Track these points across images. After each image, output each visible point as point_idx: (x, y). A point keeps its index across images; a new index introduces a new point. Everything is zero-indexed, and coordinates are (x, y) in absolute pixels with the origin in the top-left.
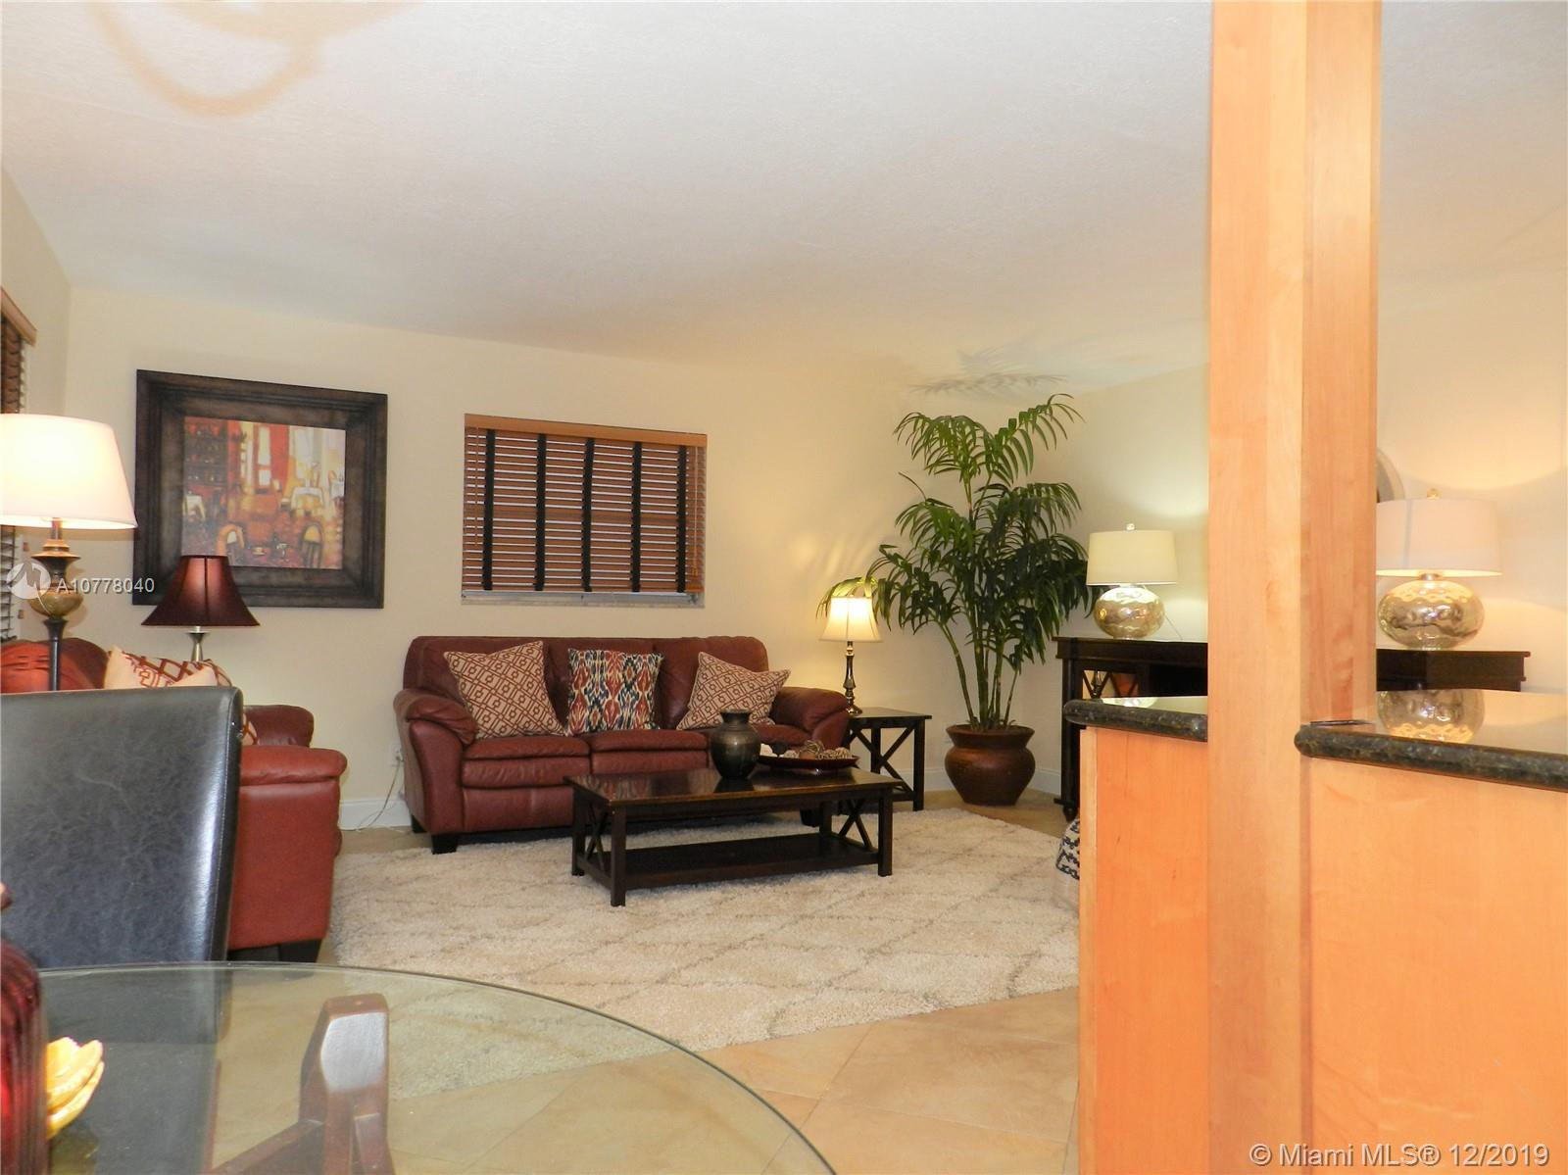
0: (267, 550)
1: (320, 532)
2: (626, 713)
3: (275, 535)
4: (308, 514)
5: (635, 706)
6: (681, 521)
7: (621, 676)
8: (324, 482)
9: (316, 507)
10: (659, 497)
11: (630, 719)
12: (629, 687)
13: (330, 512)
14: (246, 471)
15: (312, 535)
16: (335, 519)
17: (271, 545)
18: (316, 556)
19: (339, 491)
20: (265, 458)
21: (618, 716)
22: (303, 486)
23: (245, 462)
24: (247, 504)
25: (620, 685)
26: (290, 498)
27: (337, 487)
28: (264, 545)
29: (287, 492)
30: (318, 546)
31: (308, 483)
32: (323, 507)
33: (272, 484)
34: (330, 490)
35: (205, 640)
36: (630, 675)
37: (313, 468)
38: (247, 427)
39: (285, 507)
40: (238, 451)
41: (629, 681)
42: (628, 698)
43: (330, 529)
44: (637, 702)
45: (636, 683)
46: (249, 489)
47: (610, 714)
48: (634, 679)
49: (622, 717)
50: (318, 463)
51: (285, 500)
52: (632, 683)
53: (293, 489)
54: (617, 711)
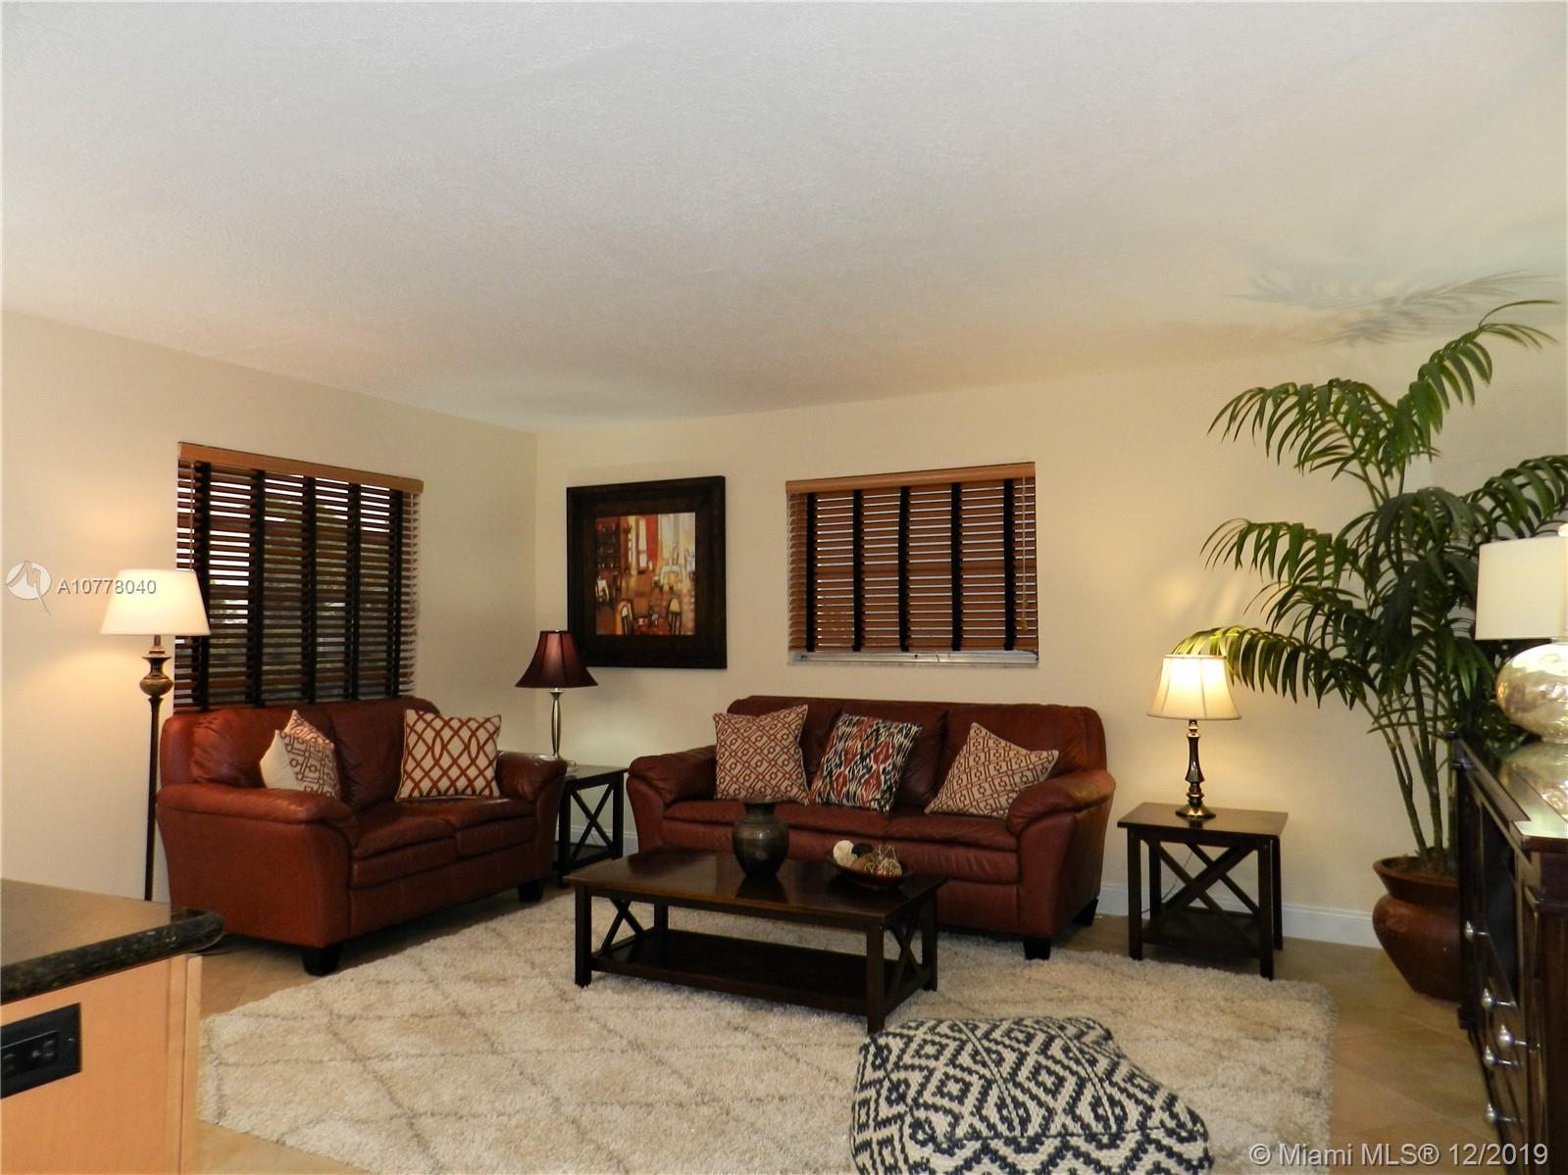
0: (647, 621)
1: (680, 603)
2: (852, 787)
3: (651, 608)
4: (671, 588)
5: (863, 781)
6: (1010, 567)
7: (859, 746)
8: (682, 560)
9: (676, 582)
10: (983, 543)
11: (855, 793)
12: (863, 759)
13: (686, 586)
14: (632, 558)
15: (674, 606)
16: (689, 591)
17: (648, 616)
18: (678, 624)
19: (692, 567)
20: (643, 546)
21: (844, 790)
22: (668, 564)
23: (631, 549)
24: (633, 582)
25: (856, 755)
26: (660, 575)
27: (691, 564)
28: (644, 617)
29: (657, 572)
30: (678, 615)
31: (671, 563)
32: (681, 581)
33: (648, 566)
34: (686, 566)
35: (561, 698)
36: (868, 746)
37: (674, 548)
38: (632, 520)
39: (657, 583)
40: (627, 541)
41: (866, 752)
42: (858, 772)
43: (686, 600)
44: (867, 776)
45: (872, 756)
46: (634, 572)
47: (837, 786)
48: (871, 751)
49: (848, 791)
50: (677, 544)
51: (656, 578)
52: (868, 755)
53: (661, 569)
54: (844, 784)
